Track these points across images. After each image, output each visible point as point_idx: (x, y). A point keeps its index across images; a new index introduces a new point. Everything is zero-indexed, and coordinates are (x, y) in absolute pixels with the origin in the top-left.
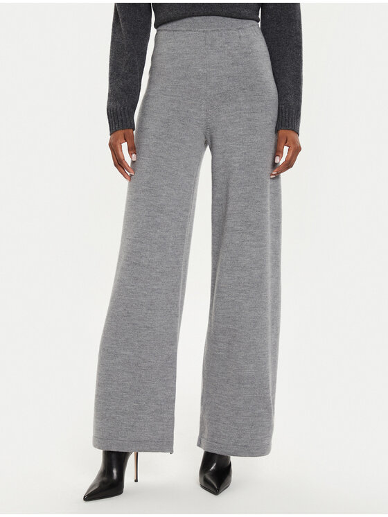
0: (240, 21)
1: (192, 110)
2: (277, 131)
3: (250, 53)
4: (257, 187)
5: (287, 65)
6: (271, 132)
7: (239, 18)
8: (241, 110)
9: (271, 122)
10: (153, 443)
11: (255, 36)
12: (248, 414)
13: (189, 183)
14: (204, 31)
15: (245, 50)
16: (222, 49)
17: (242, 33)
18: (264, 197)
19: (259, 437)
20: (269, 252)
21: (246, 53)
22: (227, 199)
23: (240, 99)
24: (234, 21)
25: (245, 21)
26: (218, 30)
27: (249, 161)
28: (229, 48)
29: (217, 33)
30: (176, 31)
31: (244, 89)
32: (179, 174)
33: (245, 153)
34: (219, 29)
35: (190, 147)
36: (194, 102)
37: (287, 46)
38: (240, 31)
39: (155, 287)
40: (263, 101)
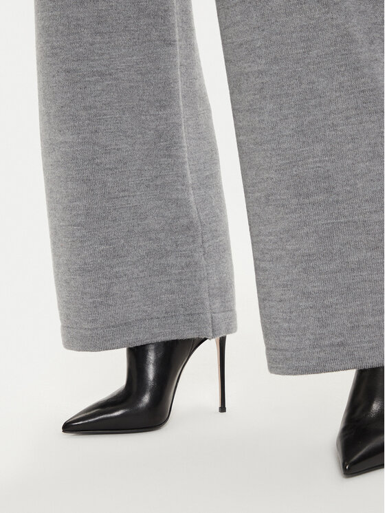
10: (155, 322)
12: (333, 266)
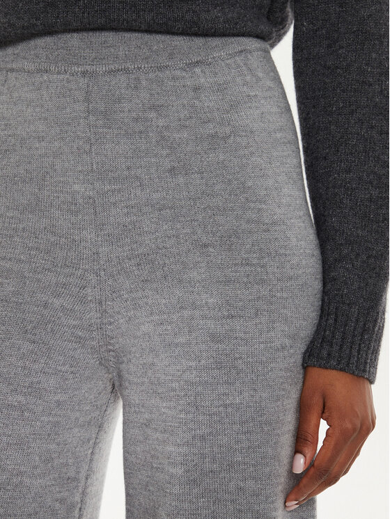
0: (199, 41)
1: (57, 302)
2: (306, 366)
3: (225, 138)
5: (348, 171)
6: (287, 369)
7: (196, 35)
8: (194, 306)
9: (287, 342)
11: (245, 84)
13: (62, 501)
14: (84, 74)
15: (210, 129)
16: (139, 127)
17: (202, 77)
21: (213, 136)
23: (194, 274)
24: (179, 42)
25: (215, 42)
26: (126, 71)
27: (214, 460)
28: (161, 122)
29: (123, 78)
30: (12, 70)
31: (206, 246)
32: (27, 481)
33: (203, 438)
34: (129, 65)
35: (59, 403)
36: (62, 279)
37: (352, 113)
38: (198, 70)
40: (262, 281)
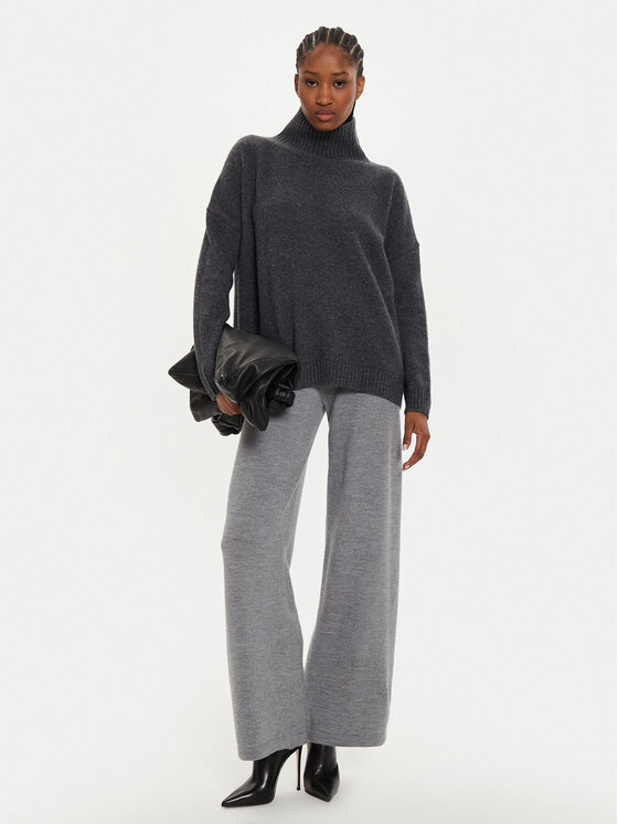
4: (377, 451)
18: (385, 462)
19: (371, 726)
20: (389, 521)
22: (345, 465)
39: (261, 565)
